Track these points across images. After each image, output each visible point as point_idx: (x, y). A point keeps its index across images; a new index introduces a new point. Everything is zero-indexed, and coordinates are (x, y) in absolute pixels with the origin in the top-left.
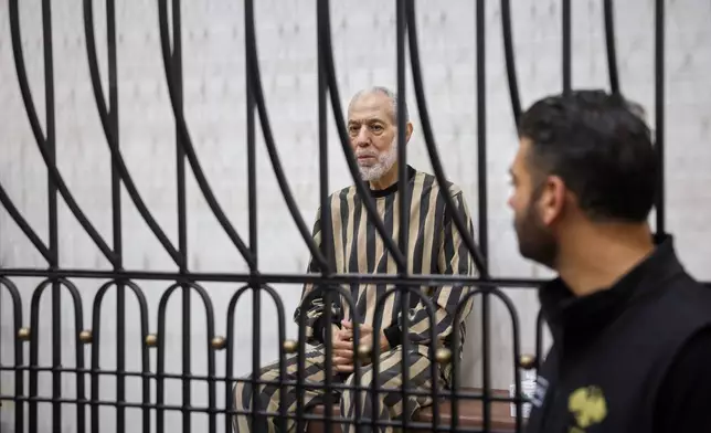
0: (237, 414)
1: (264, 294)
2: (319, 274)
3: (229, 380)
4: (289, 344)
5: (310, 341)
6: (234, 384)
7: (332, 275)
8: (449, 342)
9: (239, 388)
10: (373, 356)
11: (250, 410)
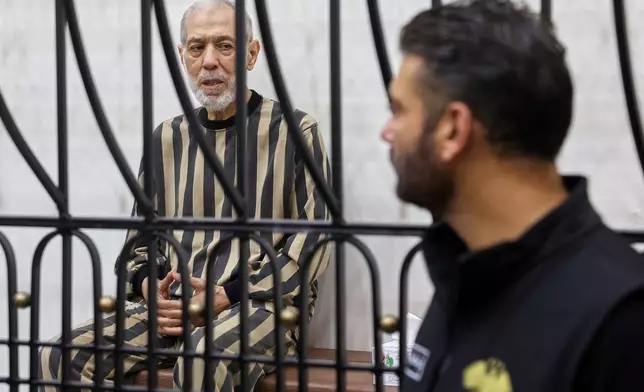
0: (43, 385)
1: (76, 242)
2: (141, 218)
3: (34, 344)
4: (105, 302)
5: (131, 298)
6: (40, 348)
7: (159, 218)
8: (298, 302)
9: (45, 353)
10: (207, 317)
11: (59, 380)
